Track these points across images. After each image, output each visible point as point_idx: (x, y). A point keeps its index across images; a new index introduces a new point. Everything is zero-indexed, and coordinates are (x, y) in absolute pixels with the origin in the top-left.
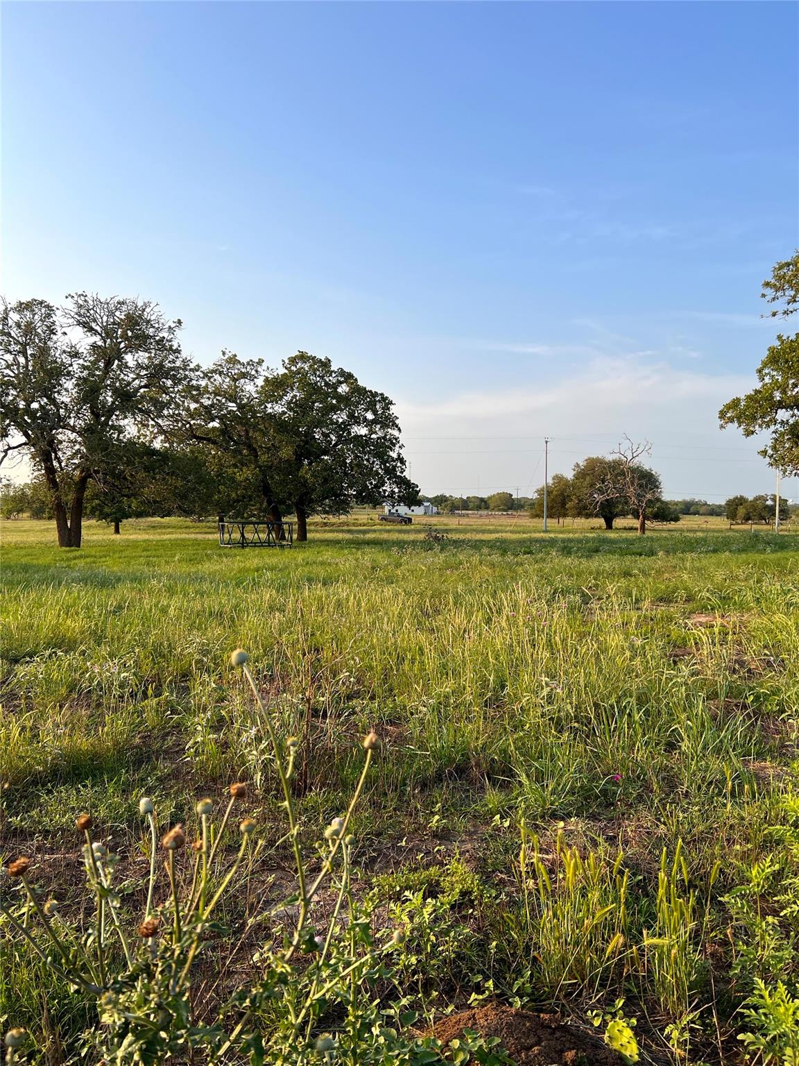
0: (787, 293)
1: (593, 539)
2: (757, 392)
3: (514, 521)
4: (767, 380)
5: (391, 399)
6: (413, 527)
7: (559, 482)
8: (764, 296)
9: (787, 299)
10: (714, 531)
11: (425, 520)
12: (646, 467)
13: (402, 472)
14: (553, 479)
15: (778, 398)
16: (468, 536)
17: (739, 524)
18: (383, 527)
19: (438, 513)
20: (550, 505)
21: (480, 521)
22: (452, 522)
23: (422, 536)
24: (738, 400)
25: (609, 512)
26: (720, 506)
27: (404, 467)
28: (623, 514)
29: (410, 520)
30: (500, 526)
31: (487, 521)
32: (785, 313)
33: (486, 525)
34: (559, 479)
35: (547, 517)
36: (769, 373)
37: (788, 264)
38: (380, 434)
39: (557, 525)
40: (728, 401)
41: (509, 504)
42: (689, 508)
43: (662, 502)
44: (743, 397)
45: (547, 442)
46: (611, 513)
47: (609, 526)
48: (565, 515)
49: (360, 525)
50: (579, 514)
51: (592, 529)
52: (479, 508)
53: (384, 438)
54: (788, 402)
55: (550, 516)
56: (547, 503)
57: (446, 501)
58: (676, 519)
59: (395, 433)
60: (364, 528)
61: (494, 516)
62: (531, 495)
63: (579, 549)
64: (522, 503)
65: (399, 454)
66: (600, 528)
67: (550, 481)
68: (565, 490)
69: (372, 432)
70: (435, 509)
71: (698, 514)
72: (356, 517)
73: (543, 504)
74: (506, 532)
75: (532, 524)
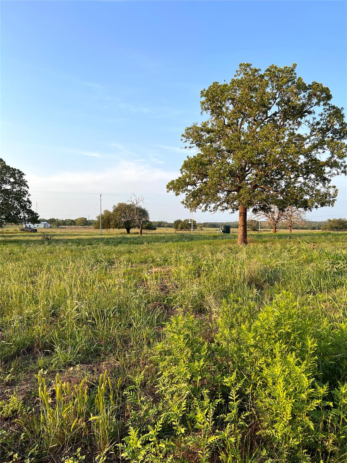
0: (190, 140)
1: (120, 238)
2: (180, 178)
3: (87, 230)
4: (184, 173)
5: (23, 172)
6: (37, 234)
7: (107, 213)
8: (182, 140)
9: (190, 142)
10: (169, 234)
11: (44, 230)
12: (143, 208)
13: (30, 208)
14: (104, 212)
15: (188, 181)
16: (64, 237)
17: (178, 231)
18: (22, 234)
19: (51, 227)
20: (103, 223)
21: (71, 231)
22: (58, 231)
23: (40, 238)
24: (173, 181)
25: (128, 226)
26: (172, 224)
27: (31, 205)
28: (134, 227)
29: (36, 230)
30: (80, 232)
31: (74, 230)
32: (190, 147)
33: (74, 232)
34: (107, 212)
35: (102, 228)
36: (184, 171)
37: (190, 128)
38: (18, 189)
39: (106, 232)
40: (170, 181)
41: (85, 223)
42: (161, 225)
43: (149, 222)
44: (175, 180)
45: (101, 196)
46: (129, 227)
47: (128, 232)
48: (110, 228)
49: (10, 233)
50: (116, 227)
51: (121, 233)
52: (71, 224)
53: (20, 191)
54: (191, 183)
55: (103, 228)
56: (102, 222)
57: (55, 221)
58: (155, 229)
59: (26, 189)
60: (12, 234)
61: (78, 228)
62: (95, 219)
63: (113, 242)
64: (91, 222)
65: (28, 199)
66: (124, 233)
67: (103, 213)
68: (109, 217)
69: (13, 188)
70: (49, 225)
71: (164, 227)
72: (8, 229)
73: (100, 223)
74: (83, 235)
75: (95, 232)
